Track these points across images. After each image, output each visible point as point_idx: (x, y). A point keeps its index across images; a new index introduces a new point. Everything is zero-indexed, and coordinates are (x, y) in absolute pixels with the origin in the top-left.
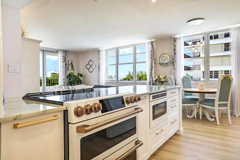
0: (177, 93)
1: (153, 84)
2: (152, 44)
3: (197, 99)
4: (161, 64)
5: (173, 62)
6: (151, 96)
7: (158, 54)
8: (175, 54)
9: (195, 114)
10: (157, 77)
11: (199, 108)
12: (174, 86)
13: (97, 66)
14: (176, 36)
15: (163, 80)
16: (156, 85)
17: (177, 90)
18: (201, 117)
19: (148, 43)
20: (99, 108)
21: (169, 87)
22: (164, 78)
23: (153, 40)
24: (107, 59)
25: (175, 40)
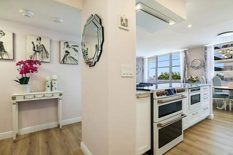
0: (209, 89)
1: (186, 82)
2: (185, 53)
3: (227, 95)
4: (193, 67)
5: (204, 65)
6: (190, 90)
7: (191, 60)
8: (206, 59)
9: (225, 106)
10: (190, 77)
11: (229, 102)
12: (205, 84)
13: (142, 69)
14: (206, 46)
15: (195, 79)
16: (189, 83)
17: (208, 87)
18: (230, 109)
19: (182, 52)
20: (166, 93)
21: (200, 85)
22: (196, 78)
23: (186, 49)
24: (148, 64)
25: (206, 48)
